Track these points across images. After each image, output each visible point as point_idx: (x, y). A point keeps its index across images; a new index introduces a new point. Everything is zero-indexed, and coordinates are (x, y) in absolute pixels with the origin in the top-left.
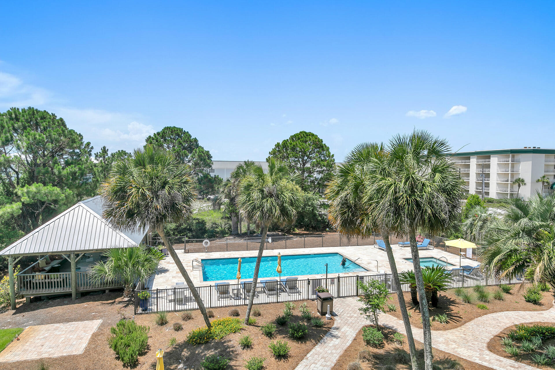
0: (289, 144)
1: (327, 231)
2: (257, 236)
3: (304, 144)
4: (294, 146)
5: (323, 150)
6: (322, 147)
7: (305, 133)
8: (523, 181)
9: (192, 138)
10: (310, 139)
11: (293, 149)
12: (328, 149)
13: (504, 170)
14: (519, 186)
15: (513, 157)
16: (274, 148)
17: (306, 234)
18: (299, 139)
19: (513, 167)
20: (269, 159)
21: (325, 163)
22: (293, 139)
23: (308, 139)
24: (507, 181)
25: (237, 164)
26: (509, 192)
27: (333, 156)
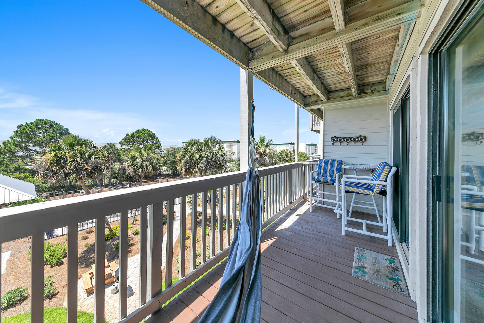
0: (135, 135)
1: (158, 179)
2: (116, 185)
3: (144, 135)
4: (139, 136)
5: (155, 139)
6: (155, 137)
7: (145, 129)
8: (234, 153)
9: (64, 128)
10: (148, 133)
11: (138, 137)
12: (157, 138)
13: (228, 148)
14: (233, 155)
15: (231, 144)
16: (125, 136)
17: (146, 181)
18: (141, 132)
19: (231, 147)
20: (121, 142)
21: (157, 145)
22: (137, 132)
23: (146, 133)
24: (229, 153)
25: (103, 145)
26: (230, 157)
27: (160, 142)
